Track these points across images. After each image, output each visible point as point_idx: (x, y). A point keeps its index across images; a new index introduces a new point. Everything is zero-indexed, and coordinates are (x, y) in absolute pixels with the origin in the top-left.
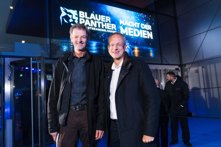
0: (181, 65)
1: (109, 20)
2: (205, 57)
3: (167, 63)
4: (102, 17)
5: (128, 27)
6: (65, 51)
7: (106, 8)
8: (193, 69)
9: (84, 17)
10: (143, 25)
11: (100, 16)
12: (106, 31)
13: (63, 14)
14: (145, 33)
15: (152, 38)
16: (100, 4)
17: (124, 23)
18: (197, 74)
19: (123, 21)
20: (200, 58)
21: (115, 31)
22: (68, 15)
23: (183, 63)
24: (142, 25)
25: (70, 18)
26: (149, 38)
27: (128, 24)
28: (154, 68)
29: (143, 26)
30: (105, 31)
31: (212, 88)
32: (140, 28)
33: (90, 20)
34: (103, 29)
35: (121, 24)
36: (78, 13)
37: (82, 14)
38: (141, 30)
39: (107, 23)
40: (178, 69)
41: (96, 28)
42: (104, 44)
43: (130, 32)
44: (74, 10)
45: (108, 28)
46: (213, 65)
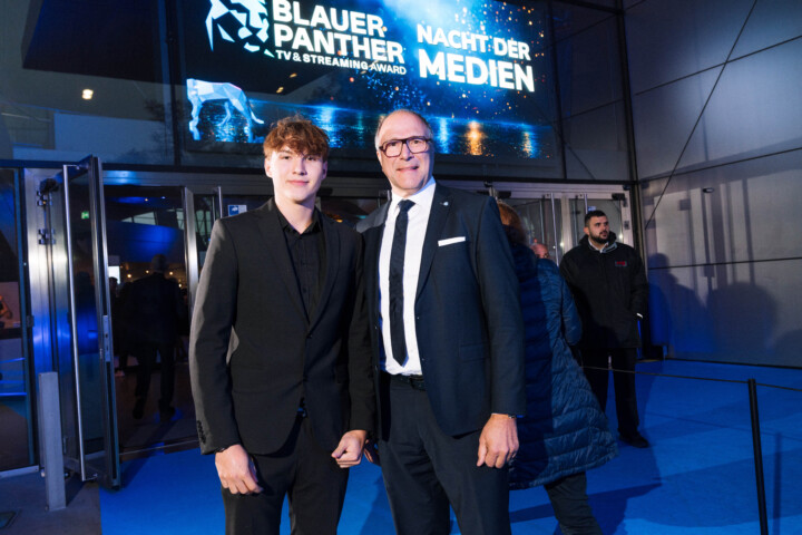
0: (635, 184)
1: (379, 27)
2: (716, 154)
3: (588, 178)
4: (354, 19)
5: (447, 50)
6: (225, 140)
8: (673, 198)
9: (288, 18)
10: (502, 41)
11: (345, 13)
12: (369, 66)
13: (217, 10)
14: (507, 70)
15: (531, 88)
17: (433, 36)
18: (683, 212)
19: (429, 28)
20: (697, 159)
21: (399, 65)
22: (234, 13)
23: (641, 176)
24: (497, 41)
25: (240, 26)
26: (519, 88)
27: (449, 42)
28: (538, 196)
29: (501, 47)
30: (364, 66)
31: (733, 263)
32: (488, 56)
33: (310, 30)
34: (356, 59)
35: (420, 40)
36: (269, 5)
38: (492, 62)
39: (370, 37)
40: (623, 195)
41: (332, 57)
42: (360, 115)
43: (453, 68)
45: (376, 58)
46: (740, 183)
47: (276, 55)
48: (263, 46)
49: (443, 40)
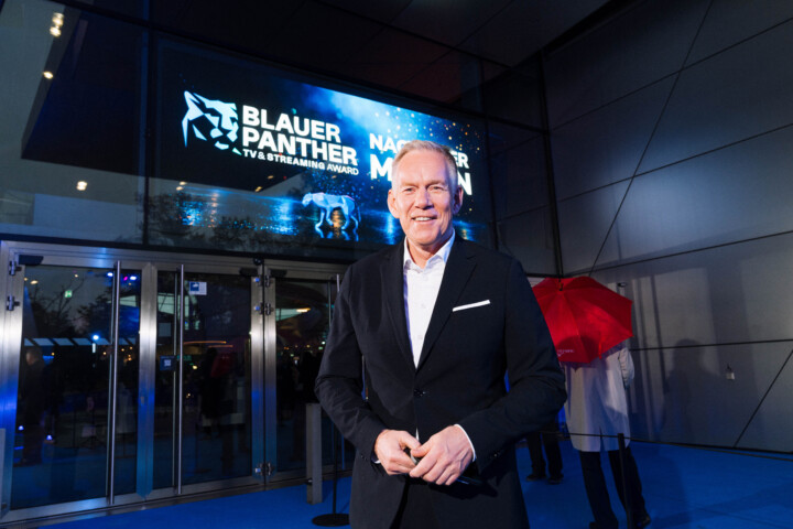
1: (336, 134)
2: (626, 255)
4: (315, 126)
6: (192, 224)
7: (327, 99)
9: (256, 123)
11: (306, 121)
12: (326, 166)
13: (193, 112)
15: (469, 191)
16: (308, 87)
17: (384, 144)
19: (380, 137)
20: (613, 257)
21: (352, 166)
22: (208, 116)
23: (566, 271)
25: (213, 127)
30: (322, 166)
31: (646, 349)
33: (275, 134)
34: (315, 160)
35: (372, 147)
36: (239, 111)
37: (251, 116)
39: (328, 142)
41: (293, 157)
44: (226, 100)
45: (332, 159)
46: (649, 279)
47: (243, 153)
48: (232, 145)
49: (393, 148)
